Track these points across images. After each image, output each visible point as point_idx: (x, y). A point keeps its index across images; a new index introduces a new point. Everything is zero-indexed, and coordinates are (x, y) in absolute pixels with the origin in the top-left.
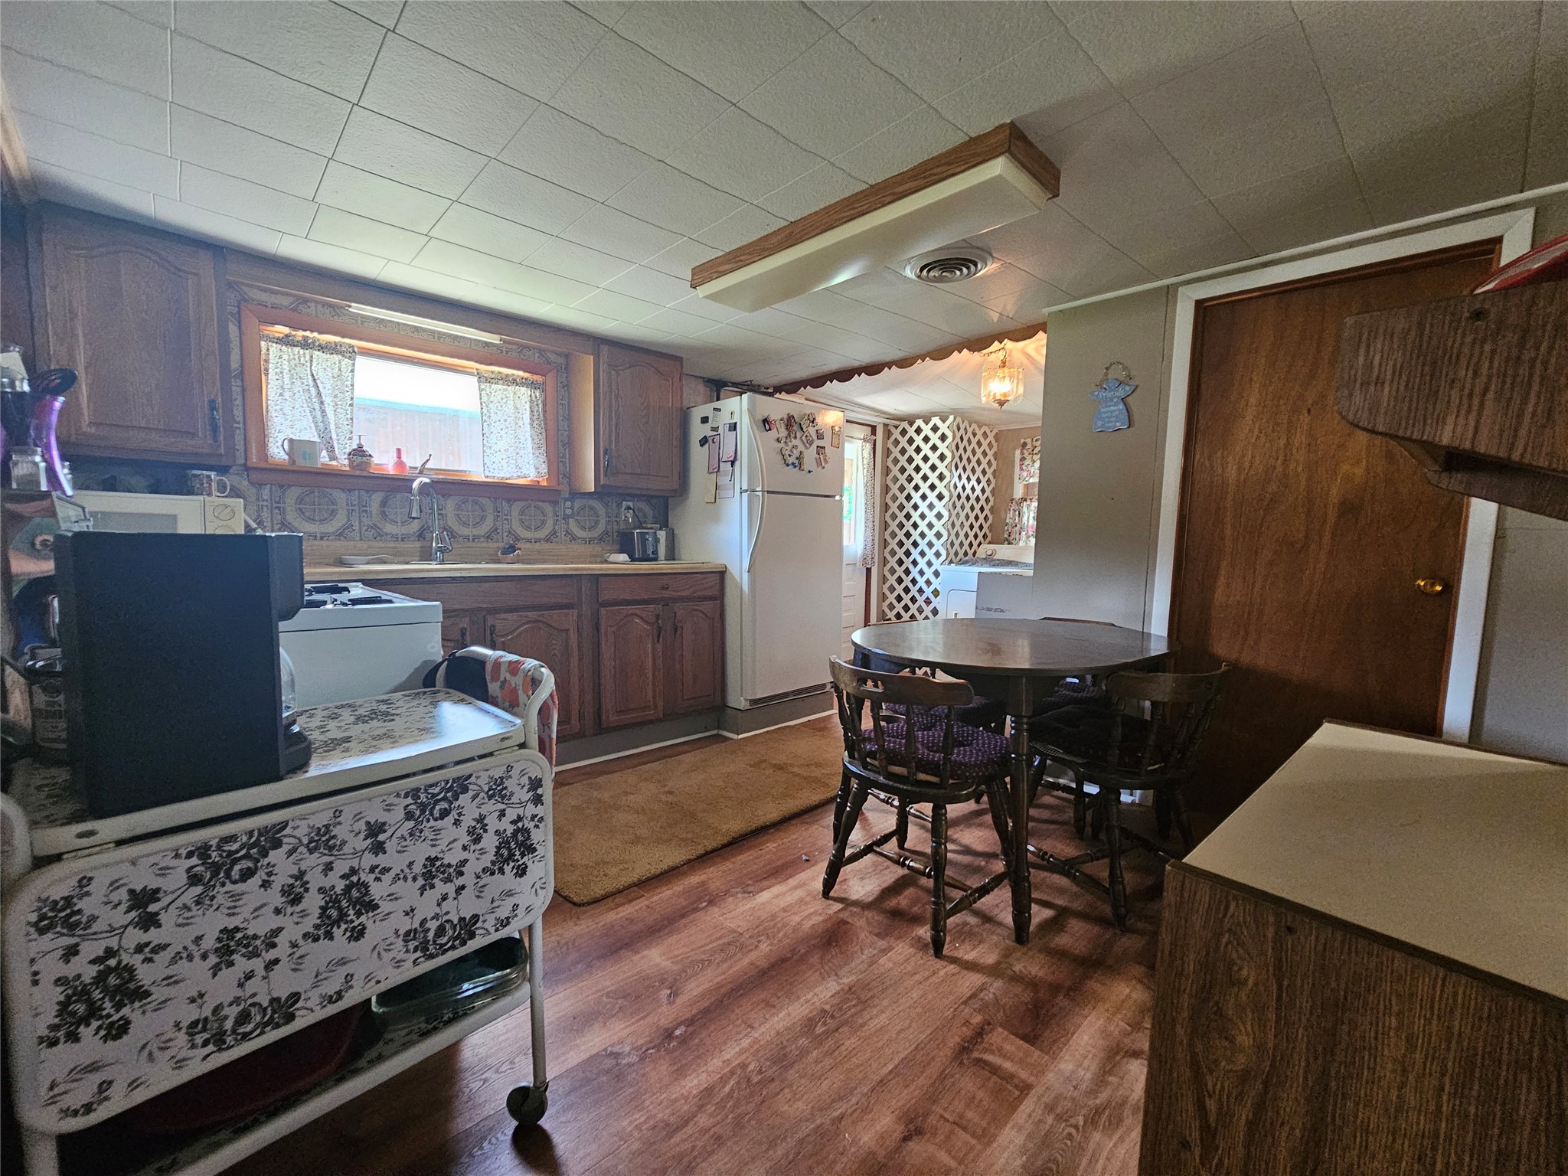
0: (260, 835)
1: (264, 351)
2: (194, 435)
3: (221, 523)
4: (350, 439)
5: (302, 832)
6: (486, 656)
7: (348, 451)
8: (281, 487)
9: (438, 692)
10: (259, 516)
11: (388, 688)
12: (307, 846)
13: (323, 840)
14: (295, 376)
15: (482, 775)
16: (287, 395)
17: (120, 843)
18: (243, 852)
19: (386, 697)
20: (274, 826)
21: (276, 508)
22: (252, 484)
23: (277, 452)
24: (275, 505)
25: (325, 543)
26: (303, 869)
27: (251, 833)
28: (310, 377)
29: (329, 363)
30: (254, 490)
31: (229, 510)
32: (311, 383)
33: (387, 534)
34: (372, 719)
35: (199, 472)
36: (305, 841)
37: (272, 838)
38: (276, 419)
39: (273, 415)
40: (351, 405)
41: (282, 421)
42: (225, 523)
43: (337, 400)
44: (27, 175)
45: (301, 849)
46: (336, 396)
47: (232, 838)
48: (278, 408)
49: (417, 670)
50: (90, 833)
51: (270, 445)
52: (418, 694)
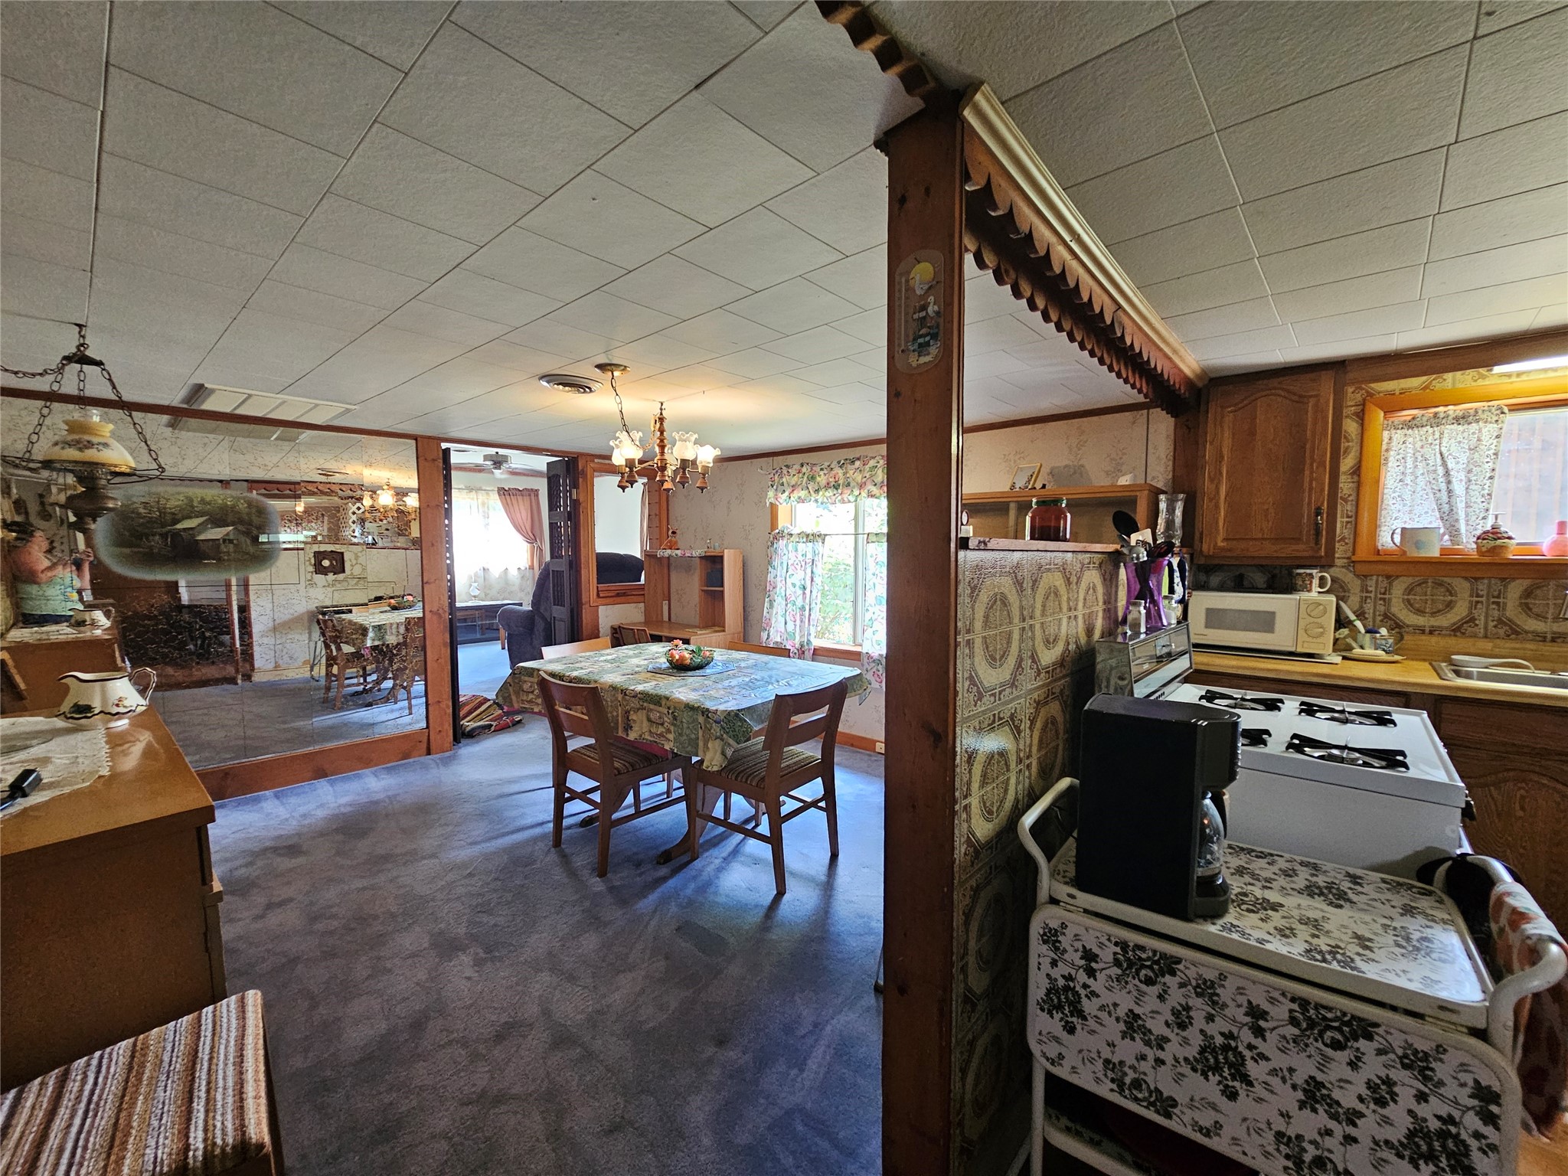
0: (1161, 957)
1: (1386, 440)
2: (1297, 540)
3: (1312, 620)
4: (1484, 518)
5: (1192, 973)
6: (1501, 880)
7: (1478, 533)
8: (1388, 577)
9: (1430, 893)
10: (1361, 607)
11: (1368, 863)
12: (1195, 988)
13: (1206, 989)
14: (1420, 458)
15: (1397, 1030)
16: (1408, 479)
17: (1086, 911)
18: (1149, 963)
19: (1359, 872)
20: (1172, 957)
21: (1381, 599)
22: (1358, 576)
23: (1387, 538)
24: (1379, 596)
25: (1434, 640)
26: (1190, 1004)
27: (1155, 952)
28: (1438, 456)
29: (1466, 434)
30: (1359, 582)
31: (1321, 607)
32: (1439, 461)
33: (1527, 632)
34: (1321, 894)
35: (1302, 571)
36: (1194, 983)
37: (1169, 965)
38: (1393, 507)
39: (1391, 502)
40: (1491, 478)
41: (1401, 507)
42: (1316, 620)
43: (1470, 475)
44: (1198, 371)
45: (1190, 987)
46: (1470, 471)
47: (1142, 948)
48: (1396, 495)
49: (1417, 854)
50: (1073, 897)
51: (1382, 533)
52: (1399, 884)
